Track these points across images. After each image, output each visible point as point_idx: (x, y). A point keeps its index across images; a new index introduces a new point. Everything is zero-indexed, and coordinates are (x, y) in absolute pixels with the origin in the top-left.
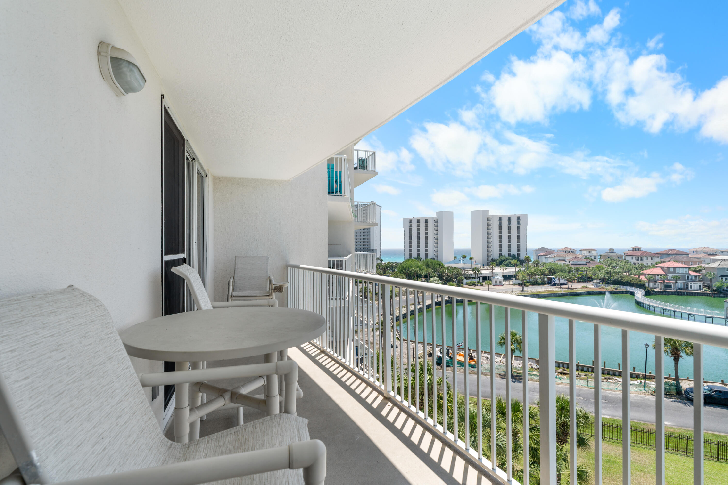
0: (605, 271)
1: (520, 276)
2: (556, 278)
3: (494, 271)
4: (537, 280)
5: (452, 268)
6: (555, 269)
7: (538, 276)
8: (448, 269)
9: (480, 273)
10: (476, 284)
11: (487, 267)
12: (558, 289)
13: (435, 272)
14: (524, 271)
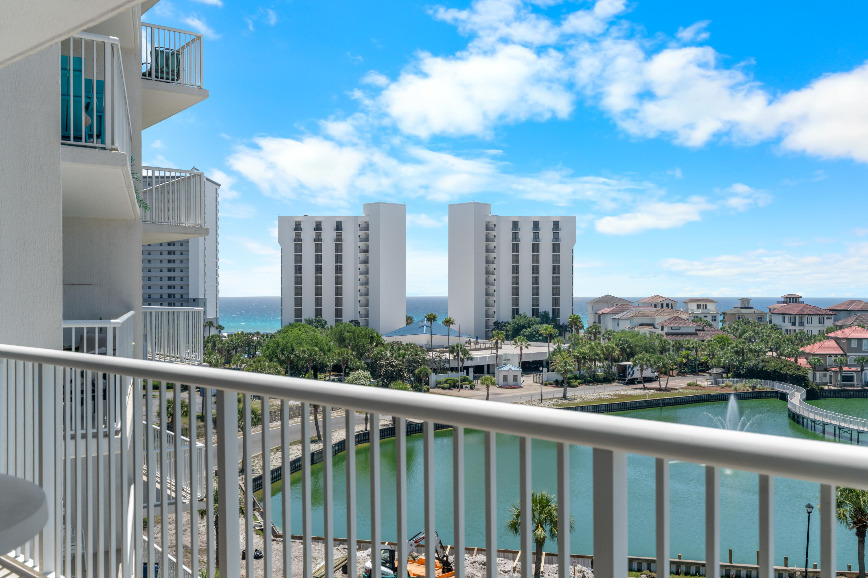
0: (732, 349)
1: (559, 362)
2: (635, 365)
3: (500, 352)
4: (595, 372)
5: (402, 345)
6: (633, 345)
7: (597, 363)
8: (392, 347)
9: (468, 358)
10: (460, 383)
11: (484, 343)
12: (639, 391)
13: (360, 356)
14: (568, 350)
